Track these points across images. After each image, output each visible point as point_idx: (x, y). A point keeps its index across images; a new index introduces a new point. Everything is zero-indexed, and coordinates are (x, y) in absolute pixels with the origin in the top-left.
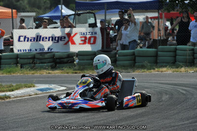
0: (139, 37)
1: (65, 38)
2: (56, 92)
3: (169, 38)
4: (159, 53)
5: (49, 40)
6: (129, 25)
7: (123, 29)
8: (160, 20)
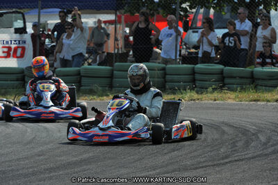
0: (88, 49)
3: (130, 51)
4: (115, 72)
6: (73, 31)
7: (64, 37)
8: (118, 26)
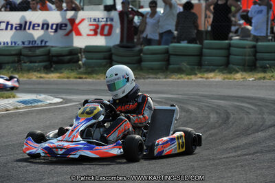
1: (66, 25)
2: (46, 105)
5: (42, 28)
